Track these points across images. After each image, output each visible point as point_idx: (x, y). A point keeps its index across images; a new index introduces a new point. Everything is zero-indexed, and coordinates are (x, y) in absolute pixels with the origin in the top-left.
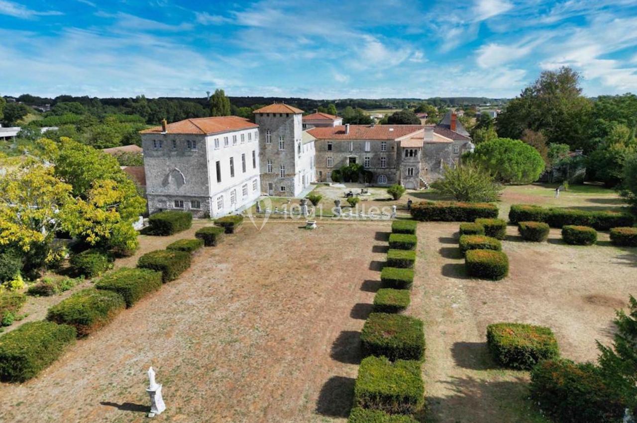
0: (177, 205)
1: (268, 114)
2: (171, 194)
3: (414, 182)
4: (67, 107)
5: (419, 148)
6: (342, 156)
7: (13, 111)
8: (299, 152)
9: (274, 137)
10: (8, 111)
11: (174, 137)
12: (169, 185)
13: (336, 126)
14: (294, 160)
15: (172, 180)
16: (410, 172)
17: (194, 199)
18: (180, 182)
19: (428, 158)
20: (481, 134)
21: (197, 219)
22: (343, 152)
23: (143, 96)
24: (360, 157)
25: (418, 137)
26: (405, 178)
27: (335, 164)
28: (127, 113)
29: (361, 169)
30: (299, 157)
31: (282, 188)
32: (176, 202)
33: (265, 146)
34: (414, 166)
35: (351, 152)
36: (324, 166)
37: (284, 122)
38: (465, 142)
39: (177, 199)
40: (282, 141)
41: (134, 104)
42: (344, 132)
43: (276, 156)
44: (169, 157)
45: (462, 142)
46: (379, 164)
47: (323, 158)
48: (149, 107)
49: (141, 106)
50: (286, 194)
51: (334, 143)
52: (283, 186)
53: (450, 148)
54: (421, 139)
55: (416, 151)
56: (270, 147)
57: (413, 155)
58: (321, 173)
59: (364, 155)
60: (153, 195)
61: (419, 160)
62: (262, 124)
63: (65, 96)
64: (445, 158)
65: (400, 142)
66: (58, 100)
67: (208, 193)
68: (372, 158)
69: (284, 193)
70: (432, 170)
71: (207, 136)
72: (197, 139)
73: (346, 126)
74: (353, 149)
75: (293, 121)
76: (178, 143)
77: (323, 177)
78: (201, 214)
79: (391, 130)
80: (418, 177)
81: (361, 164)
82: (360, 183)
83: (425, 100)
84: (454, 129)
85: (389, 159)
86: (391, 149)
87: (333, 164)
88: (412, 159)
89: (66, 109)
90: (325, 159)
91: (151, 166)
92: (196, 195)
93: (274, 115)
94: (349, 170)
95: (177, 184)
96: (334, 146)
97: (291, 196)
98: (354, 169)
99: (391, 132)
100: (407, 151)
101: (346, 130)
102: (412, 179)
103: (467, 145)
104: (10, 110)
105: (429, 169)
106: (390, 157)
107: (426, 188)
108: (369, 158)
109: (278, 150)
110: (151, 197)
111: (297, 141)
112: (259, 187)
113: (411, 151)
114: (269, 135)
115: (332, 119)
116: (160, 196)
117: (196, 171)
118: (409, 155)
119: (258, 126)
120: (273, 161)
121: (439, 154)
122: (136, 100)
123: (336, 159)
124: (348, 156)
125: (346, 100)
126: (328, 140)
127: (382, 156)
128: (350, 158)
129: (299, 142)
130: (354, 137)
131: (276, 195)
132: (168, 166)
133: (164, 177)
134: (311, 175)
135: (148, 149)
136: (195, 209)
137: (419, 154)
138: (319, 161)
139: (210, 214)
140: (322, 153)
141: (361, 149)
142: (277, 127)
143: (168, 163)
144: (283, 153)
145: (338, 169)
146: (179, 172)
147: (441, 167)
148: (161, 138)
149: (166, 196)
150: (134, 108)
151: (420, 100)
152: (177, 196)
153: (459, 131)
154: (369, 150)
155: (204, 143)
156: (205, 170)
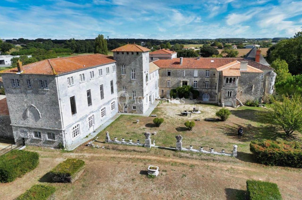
0: (36, 136)
1: (123, 53)
2: (30, 126)
3: (232, 102)
4: (33, 44)
5: (238, 77)
6: (178, 80)
7: (5, 47)
8: (147, 80)
9: (127, 70)
10: (2, 47)
11: (29, 77)
12: (28, 119)
13: (173, 59)
14: (143, 87)
15: (30, 115)
16: (229, 94)
17: (50, 132)
18: (37, 117)
19: (242, 84)
20: (276, 64)
21: (53, 149)
22: (178, 77)
23: (74, 39)
24: (190, 80)
25: (235, 68)
26: (226, 98)
27: (172, 85)
28: (65, 48)
29: (191, 89)
30: (147, 84)
31: (134, 108)
32: (36, 133)
33: (121, 76)
34: (233, 90)
35: (184, 77)
36: (165, 86)
37: (135, 59)
38: (269, 71)
39: (36, 130)
40: (133, 73)
41: (68, 43)
42: (178, 63)
43: (129, 84)
44: (26, 94)
45: (267, 71)
46: (204, 86)
47: (164, 81)
48: (76, 44)
49: (72, 44)
50: (137, 111)
51: (172, 71)
52: (134, 106)
53: (261, 77)
54: (237, 69)
55: (235, 79)
56: (124, 77)
57: (232, 81)
58: (163, 91)
59: (194, 79)
60: (16, 127)
61: (237, 85)
62: (118, 60)
63: (40, 39)
64: (256, 84)
65: (222, 72)
66: (37, 41)
67: (61, 127)
68: (199, 81)
69: (135, 111)
70: (245, 93)
71: (57, 77)
72: (48, 79)
73: (181, 59)
74: (186, 75)
75: (142, 57)
76: (32, 82)
77: (164, 94)
78: (56, 144)
79: (212, 61)
80: (235, 98)
81: (191, 86)
82: (191, 99)
83: (214, 40)
84: (259, 61)
85: (211, 82)
86: (213, 75)
87: (171, 85)
88: (231, 85)
89: (32, 45)
90: (166, 82)
91: (12, 102)
92: (51, 129)
93: (128, 53)
94: (183, 90)
95: (35, 118)
96: (172, 73)
97: (140, 113)
98: (186, 89)
99: (213, 63)
100: (227, 79)
101: (181, 61)
102: (230, 99)
103: (271, 73)
104: (3, 46)
105: (243, 91)
106: (212, 81)
107: (241, 106)
108: (196, 81)
109: (131, 80)
110: (14, 128)
111: (145, 72)
112: (117, 107)
113: (231, 79)
114: (124, 68)
115: (170, 54)
116: (22, 127)
117: (49, 108)
118: (229, 81)
119: (115, 61)
120: (127, 87)
121: (251, 81)
122: (70, 41)
123: (173, 81)
124: (182, 80)
125: (175, 40)
126: (168, 69)
127: (206, 80)
128: (183, 81)
129: (146, 72)
130: (187, 67)
131: (129, 112)
132: (26, 102)
133: (23, 111)
134: (156, 94)
135: (8, 87)
136: (51, 140)
137: (237, 81)
138: (161, 83)
139: (64, 145)
140: (163, 78)
141: (191, 75)
142: (130, 63)
143: (25, 100)
144: (135, 82)
145: (175, 89)
146: (35, 108)
147: (253, 91)
148: (18, 78)
149: (27, 128)
150: (68, 45)
151: (211, 39)
152: (35, 128)
153: (262, 62)
154: (197, 76)
155: (55, 83)
156: (57, 107)
